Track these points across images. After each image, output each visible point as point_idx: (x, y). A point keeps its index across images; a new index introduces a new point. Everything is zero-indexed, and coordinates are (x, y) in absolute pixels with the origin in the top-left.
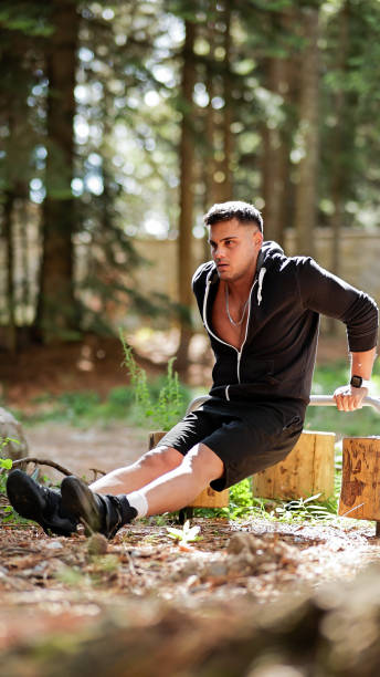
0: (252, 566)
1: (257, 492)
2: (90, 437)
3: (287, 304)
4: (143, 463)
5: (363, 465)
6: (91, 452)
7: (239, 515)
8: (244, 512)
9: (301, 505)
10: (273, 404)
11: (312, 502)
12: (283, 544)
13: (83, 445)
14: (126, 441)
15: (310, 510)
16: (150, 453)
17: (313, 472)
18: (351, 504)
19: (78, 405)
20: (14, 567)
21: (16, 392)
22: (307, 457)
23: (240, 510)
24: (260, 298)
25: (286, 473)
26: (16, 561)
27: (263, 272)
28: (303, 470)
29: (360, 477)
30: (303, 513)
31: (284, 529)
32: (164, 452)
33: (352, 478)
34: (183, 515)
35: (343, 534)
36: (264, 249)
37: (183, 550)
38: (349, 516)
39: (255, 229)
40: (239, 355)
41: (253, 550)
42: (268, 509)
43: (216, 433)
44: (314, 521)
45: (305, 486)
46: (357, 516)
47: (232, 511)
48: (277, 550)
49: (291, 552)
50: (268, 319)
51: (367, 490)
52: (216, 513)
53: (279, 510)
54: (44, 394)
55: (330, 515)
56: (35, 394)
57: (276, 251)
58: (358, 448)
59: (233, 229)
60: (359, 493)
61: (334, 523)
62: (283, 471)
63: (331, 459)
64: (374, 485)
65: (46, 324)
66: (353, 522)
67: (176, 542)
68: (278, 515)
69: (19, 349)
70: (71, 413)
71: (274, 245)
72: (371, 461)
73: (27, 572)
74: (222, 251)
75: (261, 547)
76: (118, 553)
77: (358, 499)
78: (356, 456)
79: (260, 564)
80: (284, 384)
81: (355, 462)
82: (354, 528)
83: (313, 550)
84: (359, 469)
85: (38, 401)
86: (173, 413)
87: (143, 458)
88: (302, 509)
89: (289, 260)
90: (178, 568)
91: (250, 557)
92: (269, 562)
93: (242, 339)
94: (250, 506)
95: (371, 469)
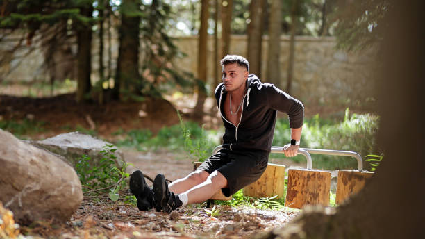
0: (245, 227)
1: (245, 194)
2: (149, 157)
3: (261, 107)
4: (190, 177)
5: (297, 183)
6: (152, 166)
7: (236, 204)
8: (239, 203)
9: (267, 200)
10: (253, 153)
11: (273, 200)
12: (259, 218)
13: (146, 161)
14: (169, 160)
15: (271, 203)
16: (194, 173)
17: (274, 184)
18: (291, 201)
19: (140, 137)
20: (137, 224)
21: (103, 128)
22: (271, 177)
23: (237, 202)
24: (248, 103)
25: (260, 185)
26: (137, 221)
27: (249, 90)
28: (269, 183)
29: (296, 188)
30: (268, 204)
31: (259, 212)
32: (200, 173)
33: (292, 189)
34: (210, 203)
35: (287, 215)
36: (249, 79)
37: (212, 219)
38: (290, 207)
39: (246, 69)
40: (237, 128)
41: (245, 220)
42: (252, 202)
43: (224, 166)
44: (273, 209)
45: (269, 191)
46: (294, 207)
47: (233, 202)
48: (256, 220)
49: (262, 222)
50: (252, 113)
51: (299, 195)
52: (225, 203)
53: (256, 202)
54: (120, 130)
55: (281, 206)
56: (114, 129)
57: (256, 80)
58: (295, 174)
59: (235, 67)
60: (295, 196)
61: (282, 210)
62: (259, 183)
63: (283, 178)
64: (302, 192)
65: (122, 90)
66: (291, 210)
67: (210, 215)
68: (255, 205)
69: (105, 102)
70: (136, 142)
71: (255, 77)
72: (301, 181)
73: (144, 226)
74: (228, 78)
75: (249, 219)
76: (184, 220)
77: (294, 199)
78: (294, 178)
79: (249, 226)
80: (258, 143)
81: (293, 181)
82: (292, 213)
83: (272, 222)
84: (295, 185)
85: (117, 134)
86: (204, 152)
87: (190, 175)
88: (267, 202)
89: (262, 85)
90: (211, 227)
91: (245, 223)
92: (253, 226)
93: (238, 122)
94: (241, 200)
95: (301, 184)
